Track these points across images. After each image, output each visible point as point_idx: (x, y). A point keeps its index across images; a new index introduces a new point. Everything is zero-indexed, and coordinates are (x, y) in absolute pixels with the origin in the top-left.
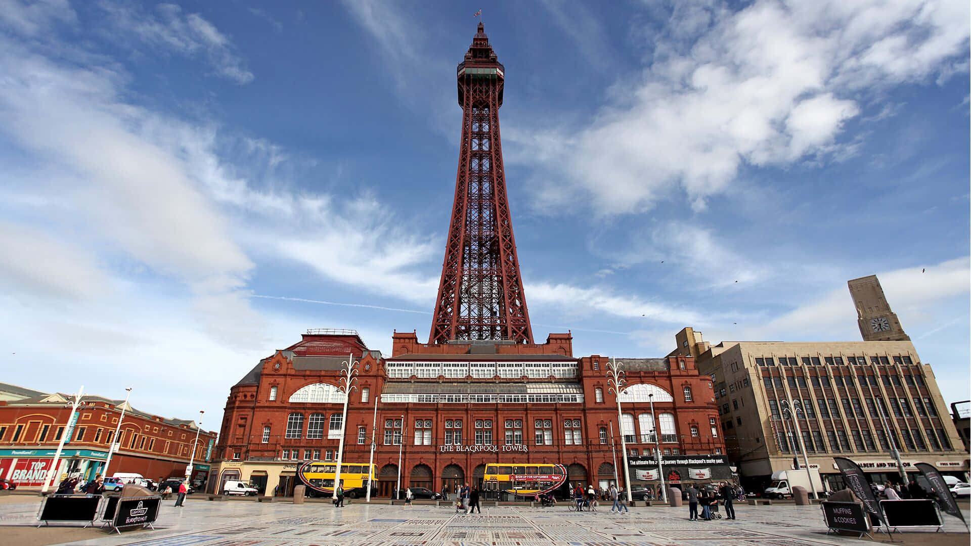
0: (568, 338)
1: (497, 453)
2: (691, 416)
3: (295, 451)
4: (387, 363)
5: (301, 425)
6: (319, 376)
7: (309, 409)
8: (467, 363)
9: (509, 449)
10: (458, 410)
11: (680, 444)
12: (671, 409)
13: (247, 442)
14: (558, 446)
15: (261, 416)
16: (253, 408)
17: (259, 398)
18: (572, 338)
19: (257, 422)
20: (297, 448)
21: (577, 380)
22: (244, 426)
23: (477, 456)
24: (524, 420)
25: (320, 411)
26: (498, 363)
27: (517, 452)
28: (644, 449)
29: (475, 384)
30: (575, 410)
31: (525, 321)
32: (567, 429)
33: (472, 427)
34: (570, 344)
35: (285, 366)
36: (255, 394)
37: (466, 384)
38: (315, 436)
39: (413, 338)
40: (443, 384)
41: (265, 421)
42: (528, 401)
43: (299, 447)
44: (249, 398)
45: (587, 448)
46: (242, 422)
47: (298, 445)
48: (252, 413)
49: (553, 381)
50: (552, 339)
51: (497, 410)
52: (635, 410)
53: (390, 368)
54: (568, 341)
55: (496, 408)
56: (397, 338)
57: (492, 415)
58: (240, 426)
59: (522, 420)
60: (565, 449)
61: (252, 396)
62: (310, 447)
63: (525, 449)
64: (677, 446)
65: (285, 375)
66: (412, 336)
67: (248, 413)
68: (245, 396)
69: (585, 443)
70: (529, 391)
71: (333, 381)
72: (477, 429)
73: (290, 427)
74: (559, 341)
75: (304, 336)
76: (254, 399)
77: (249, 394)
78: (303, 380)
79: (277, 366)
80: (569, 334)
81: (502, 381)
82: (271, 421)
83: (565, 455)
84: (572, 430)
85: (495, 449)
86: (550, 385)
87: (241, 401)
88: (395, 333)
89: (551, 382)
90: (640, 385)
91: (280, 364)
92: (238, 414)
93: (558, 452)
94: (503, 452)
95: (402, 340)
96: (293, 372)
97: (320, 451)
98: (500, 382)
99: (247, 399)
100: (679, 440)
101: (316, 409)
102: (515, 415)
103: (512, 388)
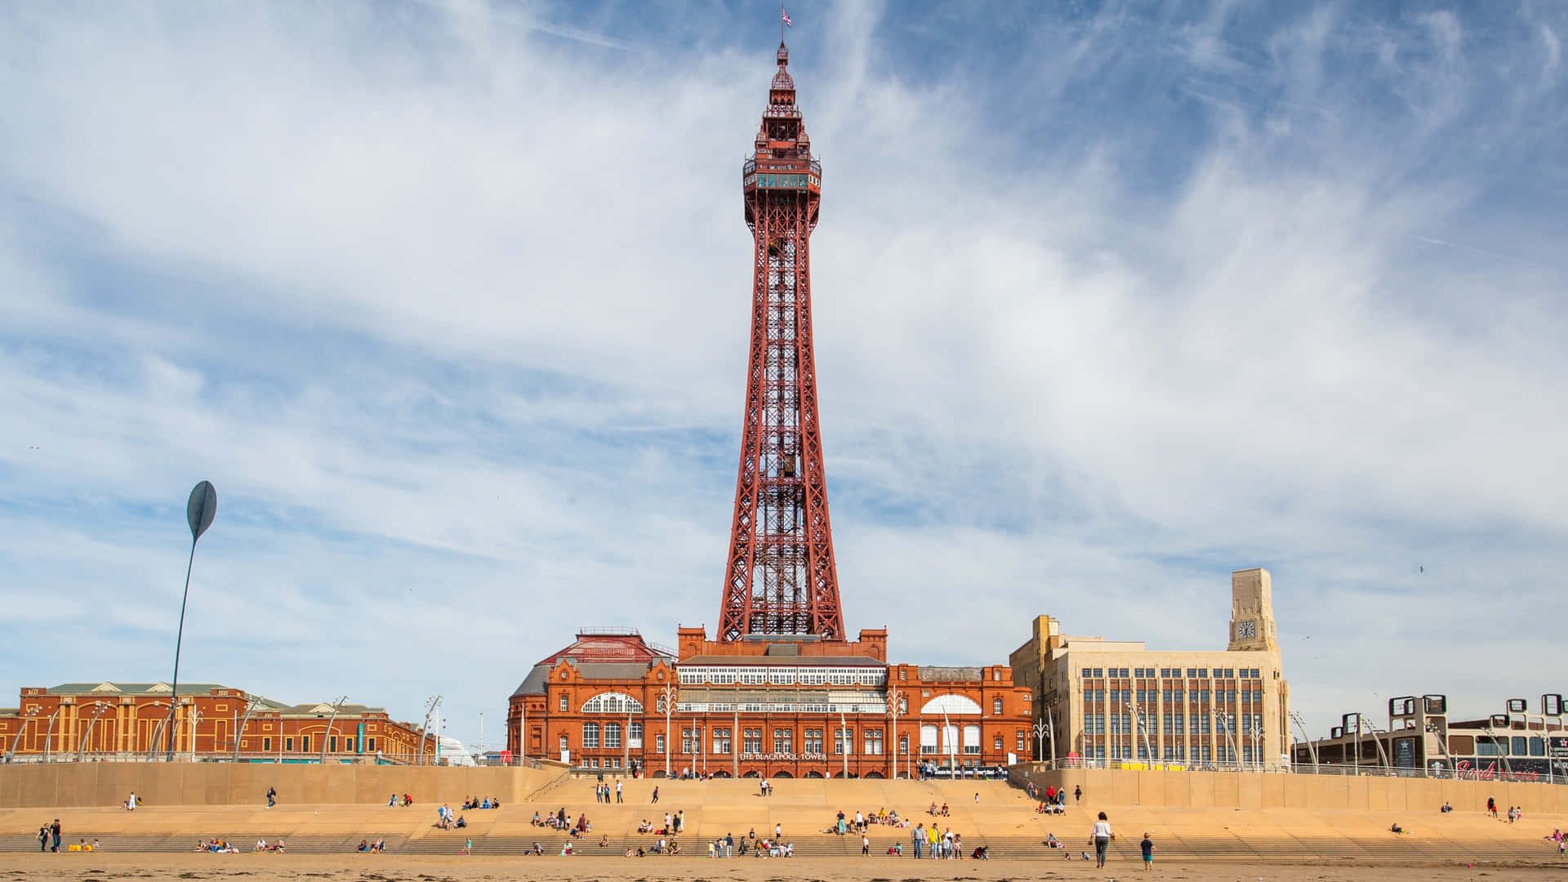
0: (882, 636)
1: (796, 762)
2: (997, 728)
3: (594, 760)
4: (678, 668)
5: (597, 735)
6: (611, 686)
7: (604, 719)
8: (766, 668)
9: (808, 757)
10: (757, 719)
11: (982, 756)
12: (978, 722)
13: (545, 751)
14: (858, 755)
15: (555, 727)
16: (546, 719)
17: (551, 709)
18: (886, 636)
19: (553, 733)
20: (596, 757)
21: (883, 689)
22: (540, 737)
23: (777, 764)
24: (824, 729)
25: (616, 721)
26: (799, 668)
27: (817, 761)
28: (945, 759)
29: (774, 692)
30: (877, 720)
31: (835, 607)
32: (868, 739)
33: (771, 736)
34: (885, 642)
35: (572, 675)
36: (544, 704)
37: (764, 692)
38: (613, 745)
39: (701, 634)
40: (741, 692)
41: (560, 731)
42: (829, 711)
43: (599, 756)
44: (538, 709)
45: (887, 758)
46: (537, 732)
47: (597, 754)
48: (545, 723)
49: (858, 689)
50: (864, 636)
51: (796, 720)
52: (937, 721)
53: (682, 674)
54: (882, 640)
55: (796, 719)
56: (684, 634)
57: (792, 724)
58: (535, 736)
59: (822, 730)
60: (863, 758)
61: (542, 706)
62: (609, 756)
63: (824, 757)
64: (979, 757)
65: (574, 685)
66: (699, 632)
67: (541, 724)
68: (534, 706)
69: (884, 753)
70: (831, 700)
71: (626, 690)
72: (776, 738)
73: (586, 736)
74: (871, 639)
75: (578, 636)
76: (545, 709)
77: (538, 704)
78: (594, 689)
79: (564, 675)
80: (885, 631)
81: (802, 688)
82: (567, 732)
83: (864, 764)
84: (873, 740)
85: (794, 758)
86: (854, 694)
87: (531, 712)
88: (680, 628)
89: (856, 690)
90: (948, 696)
91: (567, 673)
92: (530, 724)
93: (857, 761)
94: (801, 761)
95: (689, 637)
96: (581, 681)
97: (619, 760)
98: (801, 690)
99: (537, 709)
100: (982, 752)
101: (608, 719)
102: (815, 725)
103: (812, 697)
